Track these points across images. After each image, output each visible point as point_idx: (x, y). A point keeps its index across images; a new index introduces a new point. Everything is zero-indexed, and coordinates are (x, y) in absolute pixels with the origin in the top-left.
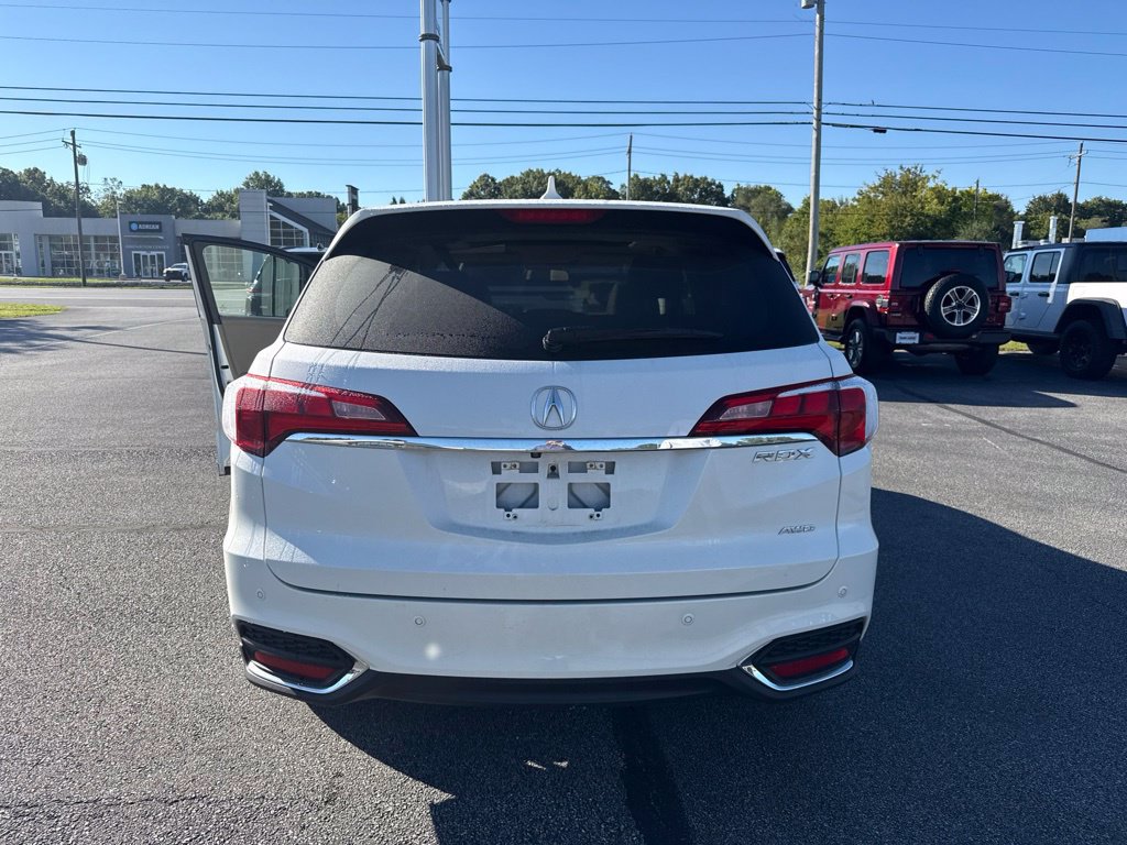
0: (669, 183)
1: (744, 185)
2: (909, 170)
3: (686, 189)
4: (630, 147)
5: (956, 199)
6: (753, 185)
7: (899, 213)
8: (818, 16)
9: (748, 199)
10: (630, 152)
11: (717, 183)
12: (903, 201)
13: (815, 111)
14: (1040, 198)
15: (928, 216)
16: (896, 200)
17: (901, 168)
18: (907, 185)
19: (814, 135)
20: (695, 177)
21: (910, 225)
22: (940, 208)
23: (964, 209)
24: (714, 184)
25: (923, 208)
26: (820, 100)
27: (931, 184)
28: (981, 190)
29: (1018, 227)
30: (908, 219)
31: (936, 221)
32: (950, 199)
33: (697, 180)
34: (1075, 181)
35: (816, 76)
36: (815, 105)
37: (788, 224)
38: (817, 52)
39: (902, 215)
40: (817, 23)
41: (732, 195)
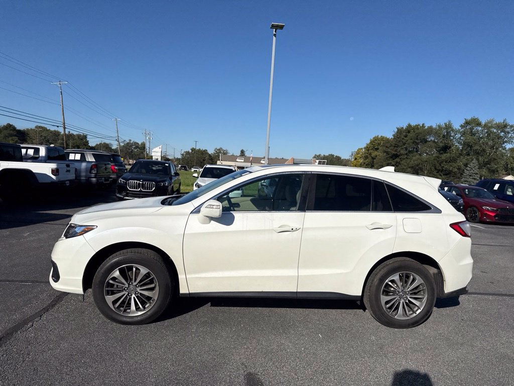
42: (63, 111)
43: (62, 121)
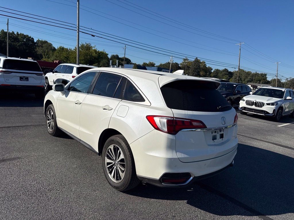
0: (15, 34)
1: (40, 40)
2: (87, 44)
3: (22, 38)
4: (8, 22)
5: (99, 53)
6: (43, 40)
7: (86, 55)
8: (78, 3)
9: (42, 44)
10: (8, 24)
11: (32, 37)
12: (87, 52)
13: (77, 28)
14: (113, 55)
15: (93, 56)
16: (85, 51)
17: (86, 43)
18: (88, 48)
19: (77, 34)
20: (24, 34)
21: (89, 58)
22: (96, 55)
23: (101, 56)
24: (31, 37)
25: (92, 54)
26: (79, 25)
27: (94, 49)
28: (104, 52)
29: (111, 61)
30: (89, 57)
31: (95, 58)
32: (98, 53)
33: (25, 35)
34: (124, 53)
35: (78, 18)
36: (78, 26)
37: (55, 53)
38: (78, 12)
39: (87, 55)
40: (78, 5)
41: (37, 42)
42: (240, 59)
43: (238, 65)
